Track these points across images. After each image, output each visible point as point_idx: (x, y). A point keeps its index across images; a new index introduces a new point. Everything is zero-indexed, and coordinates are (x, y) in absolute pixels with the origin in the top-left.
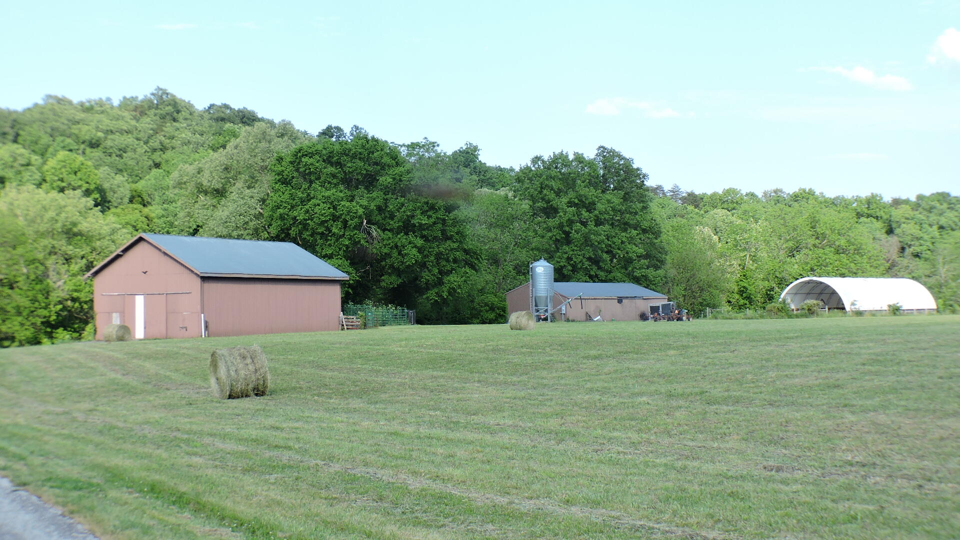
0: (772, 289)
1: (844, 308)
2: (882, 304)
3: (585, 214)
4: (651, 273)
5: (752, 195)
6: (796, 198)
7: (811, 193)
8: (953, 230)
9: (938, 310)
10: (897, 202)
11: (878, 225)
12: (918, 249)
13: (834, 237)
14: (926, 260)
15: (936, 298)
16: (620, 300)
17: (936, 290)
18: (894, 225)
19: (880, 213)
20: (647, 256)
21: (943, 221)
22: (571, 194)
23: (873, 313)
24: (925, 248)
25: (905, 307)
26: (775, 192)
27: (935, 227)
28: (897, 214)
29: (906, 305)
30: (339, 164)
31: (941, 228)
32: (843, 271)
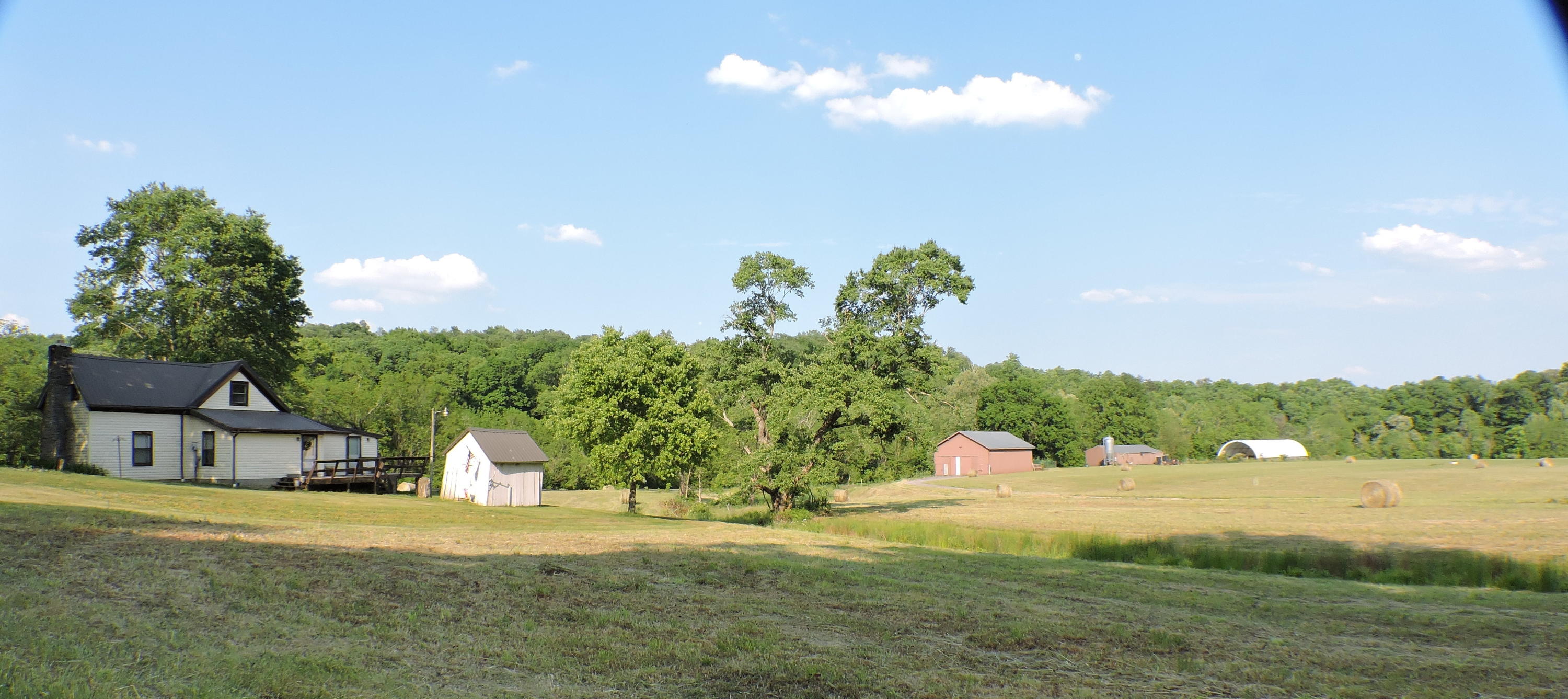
0: (1213, 446)
1: (1254, 457)
2: (1276, 454)
3: (1119, 410)
4: (1152, 439)
5: (1191, 383)
6: (1219, 385)
7: (1229, 381)
8: (1320, 405)
9: (1308, 458)
10: (1285, 387)
11: (1273, 402)
12: (1298, 418)
13: (1248, 417)
14: (1303, 424)
15: (1308, 450)
16: (1141, 454)
17: (1307, 444)
18: (1283, 403)
19: (1274, 395)
20: (1151, 431)
21: (1314, 399)
22: (1112, 400)
23: (1273, 460)
24: (1303, 416)
25: (1290, 456)
26: (1205, 380)
27: (1309, 403)
28: (1284, 395)
29: (1290, 454)
30: (1015, 393)
31: (1313, 403)
32: (1253, 435)
